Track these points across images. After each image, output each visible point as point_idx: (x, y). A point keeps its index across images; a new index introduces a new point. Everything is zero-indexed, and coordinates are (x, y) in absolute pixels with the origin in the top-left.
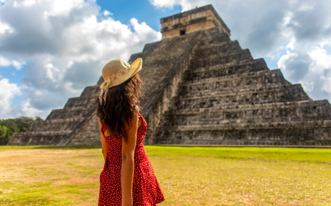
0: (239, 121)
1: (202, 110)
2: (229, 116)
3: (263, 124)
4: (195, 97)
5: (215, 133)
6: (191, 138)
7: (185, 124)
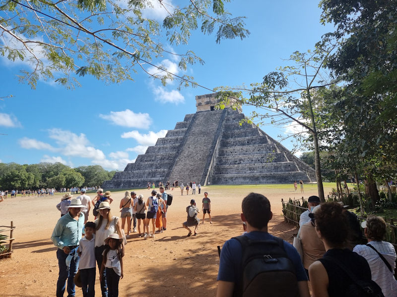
0: (255, 172)
1: (236, 166)
2: (250, 169)
3: (267, 173)
4: (230, 158)
5: (245, 178)
6: (232, 180)
7: (228, 173)
